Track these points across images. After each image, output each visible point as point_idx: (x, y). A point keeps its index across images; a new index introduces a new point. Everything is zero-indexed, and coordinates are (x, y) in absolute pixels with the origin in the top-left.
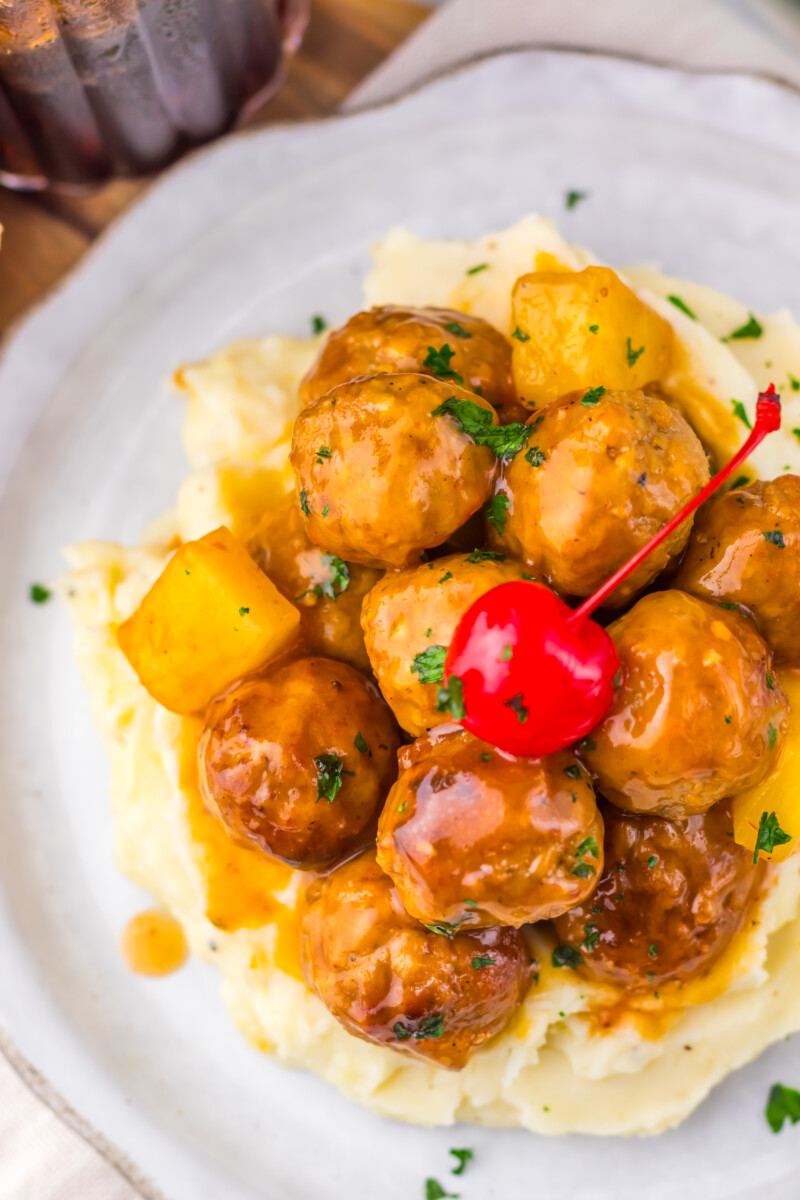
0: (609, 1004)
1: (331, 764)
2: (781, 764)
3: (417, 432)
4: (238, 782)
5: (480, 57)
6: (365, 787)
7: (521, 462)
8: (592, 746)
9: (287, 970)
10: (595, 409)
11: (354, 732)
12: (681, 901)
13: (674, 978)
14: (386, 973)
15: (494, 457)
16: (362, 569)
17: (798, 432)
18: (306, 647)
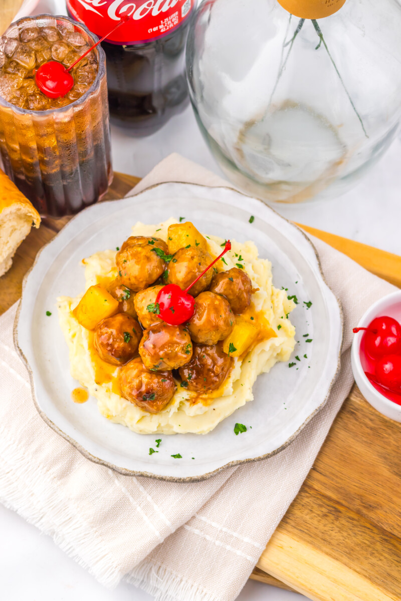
0: (195, 397)
1: (127, 334)
2: (234, 331)
3: (147, 255)
4: (105, 338)
5: (158, 184)
6: (135, 341)
7: (171, 262)
8: (189, 324)
9: (115, 393)
10: (189, 249)
11: (132, 328)
12: (211, 367)
13: (209, 389)
14: (141, 383)
15: (165, 262)
16: (133, 291)
17: (237, 264)
18: (119, 311)
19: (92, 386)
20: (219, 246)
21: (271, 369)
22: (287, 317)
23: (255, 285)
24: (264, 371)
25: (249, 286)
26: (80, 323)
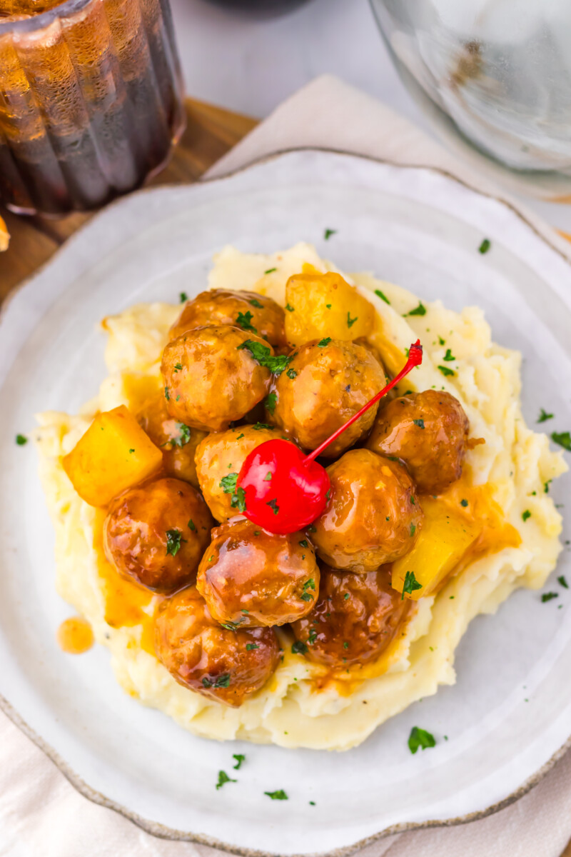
0: (323, 675)
1: (175, 535)
2: (417, 545)
3: (228, 358)
4: (124, 543)
5: (280, 153)
6: (192, 549)
7: (284, 376)
8: (315, 531)
9: (147, 650)
10: (325, 349)
11: (188, 519)
12: (362, 618)
13: (357, 662)
14: (199, 649)
15: (270, 373)
16: (197, 431)
17: (441, 368)
18: (165, 473)
19: (100, 627)
20: (403, 320)
21: (501, 606)
22: (547, 490)
24: (485, 610)
25: (461, 436)
26: (77, 489)
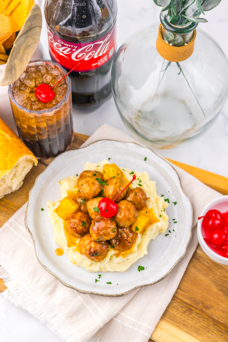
0: (118, 253)
1: (84, 222)
2: (137, 220)
3: (93, 182)
4: (72, 224)
5: (97, 141)
6: (87, 226)
7: (105, 185)
8: (115, 218)
9: (77, 251)
10: (114, 179)
11: (86, 219)
12: (126, 238)
13: (125, 249)
14: (91, 248)
15: (102, 185)
16: (86, 200)
17: (139, 184)
18: (79, 210)
19: (65, 248)
20: (129, 175)
21: (156, 237)
22: (164, 211)
23: (148, 196)
24: (153, 239)
25: (145, 197)
26: (59, 216)
